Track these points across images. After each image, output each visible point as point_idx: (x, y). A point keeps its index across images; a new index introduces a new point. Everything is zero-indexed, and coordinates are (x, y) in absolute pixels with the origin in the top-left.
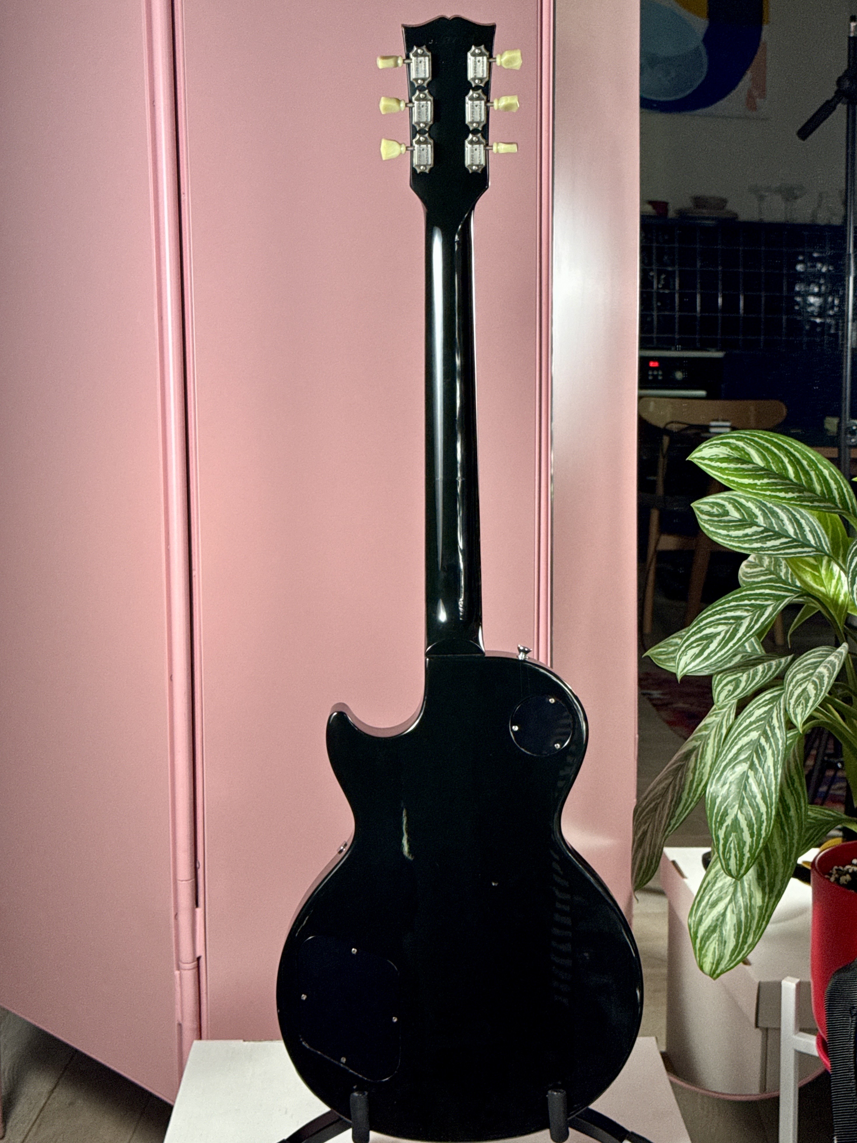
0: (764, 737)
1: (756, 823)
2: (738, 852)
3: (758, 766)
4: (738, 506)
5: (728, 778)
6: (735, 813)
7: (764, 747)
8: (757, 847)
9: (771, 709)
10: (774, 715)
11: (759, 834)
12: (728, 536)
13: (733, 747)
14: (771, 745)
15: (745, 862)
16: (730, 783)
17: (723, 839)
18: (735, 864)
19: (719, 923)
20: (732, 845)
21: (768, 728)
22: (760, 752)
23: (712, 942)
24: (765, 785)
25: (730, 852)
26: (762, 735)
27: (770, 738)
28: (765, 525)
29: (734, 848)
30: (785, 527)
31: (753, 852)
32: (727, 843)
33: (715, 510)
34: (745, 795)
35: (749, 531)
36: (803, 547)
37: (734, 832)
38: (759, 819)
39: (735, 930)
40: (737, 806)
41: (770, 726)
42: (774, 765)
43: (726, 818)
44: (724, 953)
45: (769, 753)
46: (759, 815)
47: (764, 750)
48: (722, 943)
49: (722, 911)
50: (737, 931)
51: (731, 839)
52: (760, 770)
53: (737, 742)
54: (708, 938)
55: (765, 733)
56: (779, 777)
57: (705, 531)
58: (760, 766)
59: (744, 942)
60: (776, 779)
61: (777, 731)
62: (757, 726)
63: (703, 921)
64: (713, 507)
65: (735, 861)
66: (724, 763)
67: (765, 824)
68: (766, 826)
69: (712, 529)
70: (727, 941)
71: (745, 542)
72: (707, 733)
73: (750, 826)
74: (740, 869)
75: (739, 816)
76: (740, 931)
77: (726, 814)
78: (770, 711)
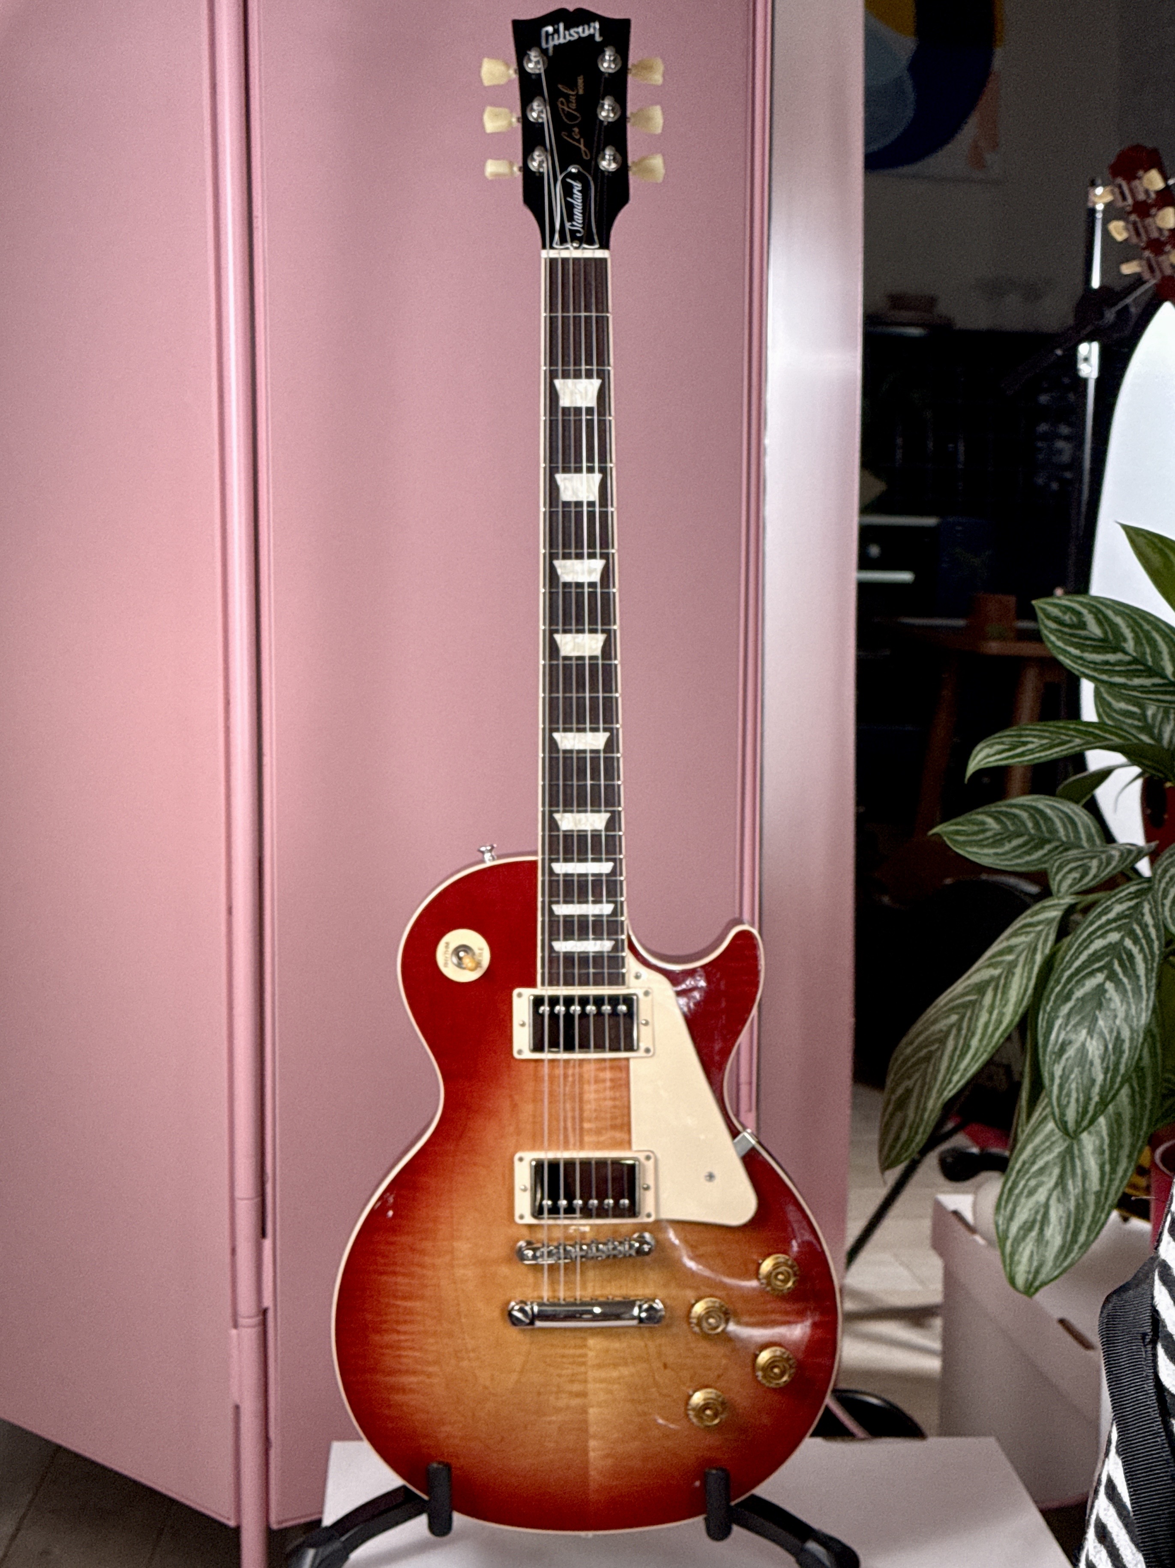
0: (1130, 939)
1: (1114, 1053)
2: (1081, 1095)
3: (1120, 976)
5: (1073, 992)
6: (1082, 1040)
7: (1130, 950)
8: (1111, 1087)
9: (1140, 904)
11: (1116, 1069)
13: (1081, 953)
16: (1078, 999)
17: (1061, 1077)
18: (1074, 1114)
19: (1038, 1218)
21: (1135, 927)
22: (1125, 957)
23: (1027, 1243)
26: (1128, 937)
27: (1139, 940)
28: (1134, 655)
29: (1076, 1090)
31: (1105, 1093)
32: (1066, 1082)
33: (1067, 618)
35: (1111, 658)
37: (1077, 1067)
38: (1117, 1046)
39: (1060, 1223)
41: (1139, 924)
42: (1146, 975)
44: (1044, 1257)
45: (1139, 959)
46: (1118, 1043)
47: (1131, 957)
48: (1041, 1244)
49: (1043, 1201)
50: (1063, 1225)
51: (1073, 1076)
52: (1125, 980)
53: (1088, 945)
54: (1023, 1238)
55: (1130, 933)
56: (1153, 989)
57: (1047, 644)
58: (1124, 975)
59: (1074, 1240)
60: (1148, 992)
61: (1152, 930)
62: (1120, 926)
63: (1016, 1214)
64: (1064, 613)
65: (1074, 1108)
66: (1067, 973)
67: (1126, 1055)
68: (1127, 1059)
69: (1059, 643)
70: (1049, 1242)
72: (1008, 960)
73: (1104, 1057)
74: (1082, 1120)
75: (1088, 1044)
76: (1068, 1227)
77: (1067, 1042)
78: (1138, 907)
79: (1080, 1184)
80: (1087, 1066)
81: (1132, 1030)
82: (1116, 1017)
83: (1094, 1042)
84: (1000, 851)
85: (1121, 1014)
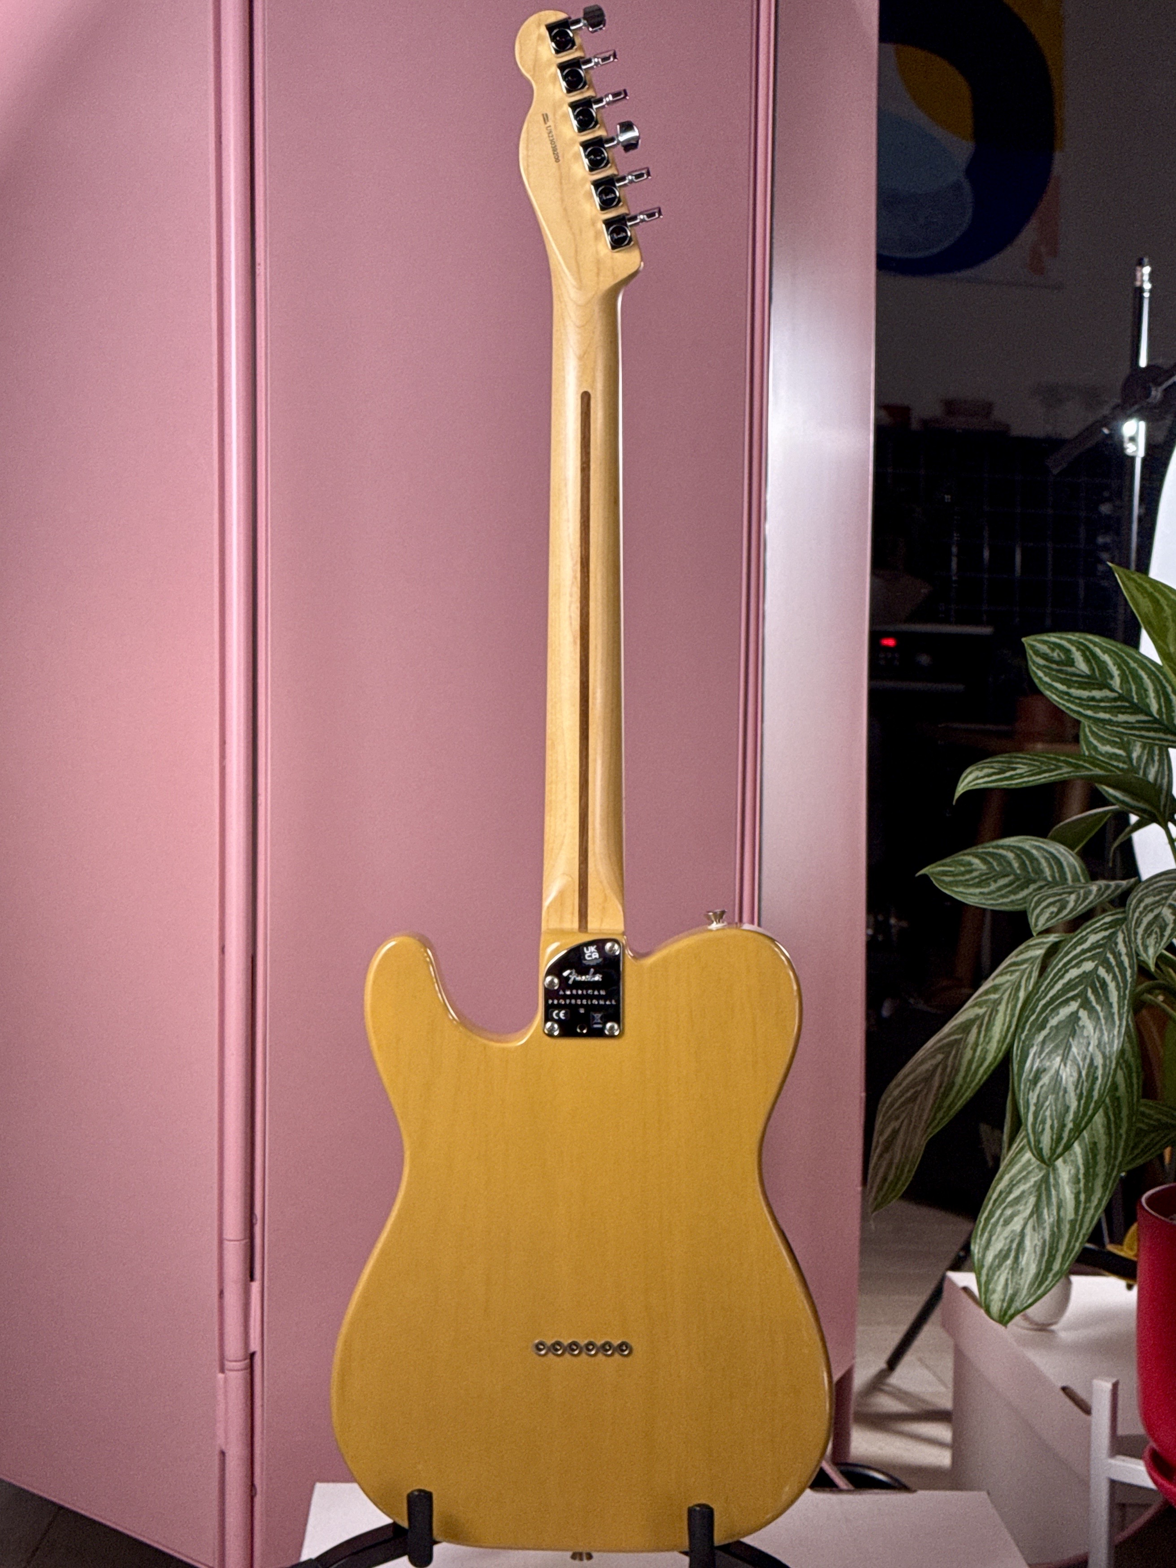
0: (1104, 967)
1: (1087, 1081)
2: (1055, 1122)
3: (1094, 1003)
5: (1047, 1021)
6: (1056, 1067)
7: (1104, 979)
8: (1086, 1114)
9: (1114, 934)
10: (1120, 939)
11: (1090, 1096)
12: (1065, 693)
13: (1057, 982)
14: (1115, 978)
15: (1065, 1135)
16: (1051, 1027)
17: (1036, 1105)
18: (1049, 1140)
19: (1014, 1246)
20: (1048, 1113)
21: (1109, 955)
22: (1098, 985)
23: (1003, 1273)
24: (1103, 1028)
25: (1043, 1122)
26: (1101, 965)
27: (1113, 967)
28: (1121, 690)
29: (1051, 1116)
30: (1148, 699)
31: (1079, 1119)
32: (1041, 1109)
33: (1055, 654)
34: (1072, 1042)
35: (1097, 694)
37: (1053, 1093)
38: (1091, 1074)
39: (1035, 1252)
40: (1058, 1059)
41: (1113, 953)
42: (1119, 1003)
43: (1043, 1076)
44: (1019, 1286)
45: (1112, 986)
46: (1092, 1070)
47: (1104, 985)
48: (1017, 1272)
49: (1019, 1230)
50: (1039, 1255)
51: (1047, 1103)
52: (1098, 1008)
53: (1063, 975)
54: (999, 1266)
55: (1105, 961)
56: (1125, 1016)
57: (1037, 681)
58: (1097, 1003)
59: (1049, 1269)
60: (1120, 1019)
61: (1125, 960)
62: (1094, 955)
63: (993, 1242)
64: (1053, 650)
65: (1050, 1135)
66: (1043, 1002)
67: (1100, 1081)
68: (1101, 1085)
69: (1046, 679)
70: (1025, 1269)
72: (996, 996)
73: (1078, 1084)
74: (1057, 1147)
75: (1061, 1072)
76: (1042, 1255)
77: (1042, 1070)
78: (1111, 938)
79: (1055, 1212)
80: (1061, 1093)
81: (1104, 1057)
82: (1089, 1044)
83: (1068, 1069)
84: (986, 890)
85: (1094, 1042)
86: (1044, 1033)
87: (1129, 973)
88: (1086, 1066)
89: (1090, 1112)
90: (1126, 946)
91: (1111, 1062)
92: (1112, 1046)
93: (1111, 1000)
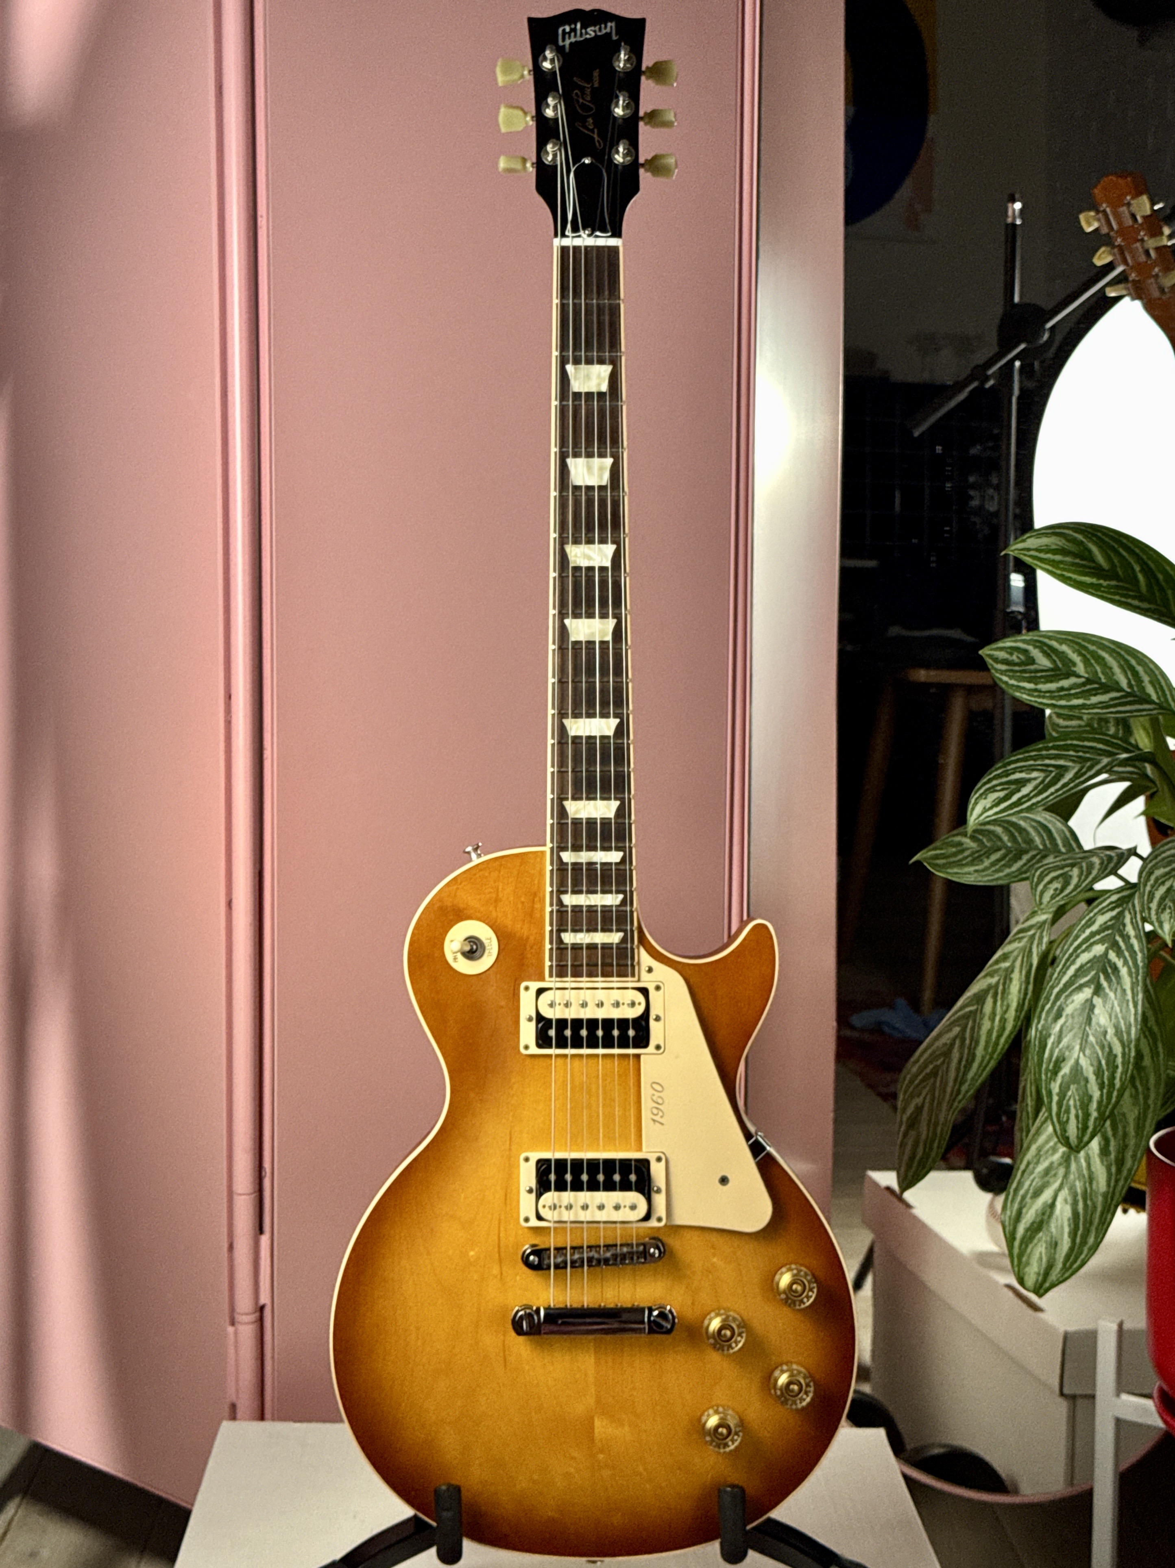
0: (1114, 951)
1: (1108, 1070)
2: (1080, 1112)
3: (1107, 990)
4: (1049, 652)
5: (1063, 1009)
6: (1076, 1056)
7: (1115, 964)
8: (1109, 1103)
9: (1121, 914)
10: (1127, 920)
11: (1112, 1085)
12: (1036, 690)
13: (1068, 968)
14: (1126, 963)
15: (1091, 1124)
16: (1067, 1015)
17: (1058, 1094)
18: (1075, 1130)
19: (1046, 1217)
20: (1071, 1102)
21: (1118, 938)
22: (1110, 970)
23: (1036, 1245)
24: (1120, 1015)
25: (1068, 1111)
26: (1112, 949)
27: (1122, 952)
28: (1086, 675)
29: (1075, 1107)
30: (1115, 677)
31: (1103, 1108)
32: (1064, 1099)
33: (1014, 658)
34: (1090, 1032)
35: (1065, 683)
36: (1141, 704)
37: (1074, 1083)
39: (1069, 1225)
40: (1077, 1048)
42: (1132, 990)
43: (1062, 1065)
44: (1054, 1259)
45: (1124, 971)
46: (1112, 1058)
47: (1115, 969)
48: (1051, 1245)
49: (1050, 1201)
50: (1072, 1226)
51: (1070, 1093)
52: (1112, 995)
53: (1074, 960)
54: (1031, 1238)
55: (1115, 946)
56: (1140, 1003)
57: (1003, 686)
58: (1111, 990)
59: (1084, 1242)
60: (1135, 1006)
61: (1134, 942)
62: (1103, 937)
63: (1023, 1215)
64: (1011, 654)
65: (1075, 1123)
66: (1056, 990)
67: (1120, 1070)
68: (1122, 1074)
69: (1012, 682)
70: (1059, 1242)
71: (1061, 698)
72: (1006, 964)
73: (1099, 1073)
74: (1083, 1135)
75: (1080, 1062)
76: (1077, 1228)
77: (1061, 1059)
78: (1119, 917)
80: (1083, 1083)
81: (1123, 1044)
82: (1105, 1033)
83: (1087, 1059)
84: (979, 868)
85: (1111, 1031)
86: (1061, 1021)
87: (1139, 956)
88: (1106, 1054)
89: (1114, 1100)
90: (1134, 928)
91: (1130, 1050)
92: (1129, 1033)
93: (1124, 987)
